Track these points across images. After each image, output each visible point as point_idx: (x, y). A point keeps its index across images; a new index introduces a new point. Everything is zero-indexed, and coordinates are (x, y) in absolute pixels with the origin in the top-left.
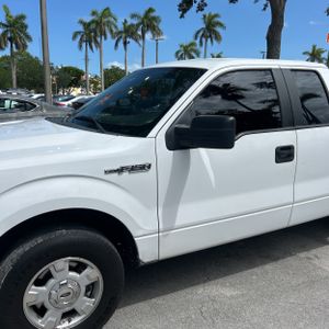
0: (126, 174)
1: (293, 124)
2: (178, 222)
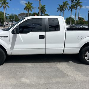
0: (3, 37)
1: (45, 30)
2: (15, 48)
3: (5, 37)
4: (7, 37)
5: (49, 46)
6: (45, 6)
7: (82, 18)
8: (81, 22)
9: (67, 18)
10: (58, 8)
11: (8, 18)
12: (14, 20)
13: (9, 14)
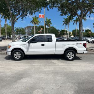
2: (29, 51)
3: (24, 45)
4: (25, 45)
5: (47, 50)
6: (50, 20)
7: (89, 30)
8: (87, 34)
9: (74, 30)
10: (63, 21)
11: (15, 31)
12: (20, 33)
13: (17, 28)
